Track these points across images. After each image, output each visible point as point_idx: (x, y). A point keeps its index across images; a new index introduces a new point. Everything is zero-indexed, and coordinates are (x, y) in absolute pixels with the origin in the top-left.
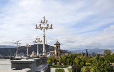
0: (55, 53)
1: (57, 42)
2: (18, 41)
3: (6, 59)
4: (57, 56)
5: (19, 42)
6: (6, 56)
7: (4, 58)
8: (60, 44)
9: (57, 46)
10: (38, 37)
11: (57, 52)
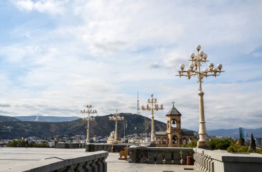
0: (169, 136)
1: (174, 108)
2: (91, 106)
3: (69, 148)
4: (174, 143)
5: (93, 109)
6: (68, 142)
7: (64, 146)
8: (180, 115)
9: (174, 120)
10: (152, 96)
11: (173, 134)
